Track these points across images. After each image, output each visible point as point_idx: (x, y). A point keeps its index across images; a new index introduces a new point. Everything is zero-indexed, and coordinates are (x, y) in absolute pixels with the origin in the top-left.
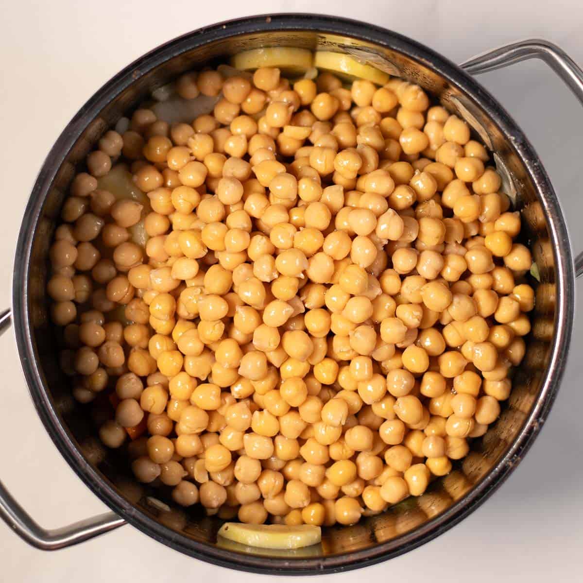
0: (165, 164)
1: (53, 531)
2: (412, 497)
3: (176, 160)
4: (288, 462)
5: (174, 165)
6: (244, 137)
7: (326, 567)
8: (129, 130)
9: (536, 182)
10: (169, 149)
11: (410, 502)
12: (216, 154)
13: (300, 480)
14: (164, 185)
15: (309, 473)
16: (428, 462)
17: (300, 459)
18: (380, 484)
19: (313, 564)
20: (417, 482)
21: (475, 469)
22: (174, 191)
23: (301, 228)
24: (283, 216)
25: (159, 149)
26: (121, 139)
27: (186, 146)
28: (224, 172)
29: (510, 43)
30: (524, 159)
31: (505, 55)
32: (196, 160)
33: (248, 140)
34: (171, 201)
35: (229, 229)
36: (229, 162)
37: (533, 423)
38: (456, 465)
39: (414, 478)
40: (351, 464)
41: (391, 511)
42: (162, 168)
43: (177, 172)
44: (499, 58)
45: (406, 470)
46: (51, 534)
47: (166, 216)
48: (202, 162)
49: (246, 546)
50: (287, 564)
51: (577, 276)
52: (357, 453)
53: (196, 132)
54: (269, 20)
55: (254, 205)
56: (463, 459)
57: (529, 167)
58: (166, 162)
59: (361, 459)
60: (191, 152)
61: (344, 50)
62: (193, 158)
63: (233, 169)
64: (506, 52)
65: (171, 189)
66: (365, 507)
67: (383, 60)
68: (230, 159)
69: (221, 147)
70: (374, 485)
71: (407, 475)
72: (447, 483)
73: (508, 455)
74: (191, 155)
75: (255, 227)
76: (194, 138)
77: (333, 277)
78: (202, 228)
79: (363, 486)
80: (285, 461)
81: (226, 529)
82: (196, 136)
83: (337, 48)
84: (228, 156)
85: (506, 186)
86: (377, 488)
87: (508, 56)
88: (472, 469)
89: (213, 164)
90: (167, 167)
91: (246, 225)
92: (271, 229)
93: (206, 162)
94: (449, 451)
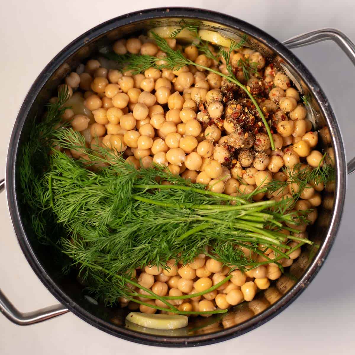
0: (104, 94)
1: (25, 314)
2: (245, 301)
3: (110, 92)
4: (171, 277)
5: (109, 95)
6: (152, 80)
7: (188, 343)
8: (84, 72)
9: (326, 115)
10: (106, 85)
11: (244, 305)
12: (135, 89)
13: (177, 288)
14: (102, 107)
15: (183, 285)
16: (256, 281)
17: (178, 276)
18: (227, 293)
19: (182, 340)
20: (248, 293)
21: (283, 287)
22: (109, 110)
23: (184, 136)
24: (173, 129)
25: (100, 85)
26: (79, 78)
27: (117, 83)
28: (139, 100)
29: (313, 31)
30: (319, 101)
31: (311, 37)
32: (123, 92)
33: (155, 81)
34: (106, 116)
35: (141, 135)
36: (142, 94)
37: (318, 261)
38: (273, 284)
39: (247, 290)
40: (209, 281)
41: (232, 309)
42: (102, 97)
43: (111, 99)
44: (308, 39)
45: (242, 285)
46: (24, 316)
47: (104, 126)
48: (126, 93)
49: (143, 327)
50: (165, 340)
51: (348, 174)
52: (212, 274)
53: (123, 75)
54: (168, 10)
55: (156, 121)
56: (277, 280)
57: (322, 106)
58: (105, 93)
59: (215, 277)
60: (119, 87)
61: (215, 30)
62: (121, 91)
63: (144, 98)
64: (311, 36)
65: (107, 109)
66: (217, 307)
67: (238, 37)
68: (143, 92)
69: (138, 85)
70: (223, 293)
71: (243, 288)
72: (267, 294)
73: (302, 280)
74: (120, 89)
75: (156, 135)
76: (122, 79)
77: (201, 167)
78: (125, 133)
79: (216, 294)
80: (169, 277)
81: (132, 316)
82: (123, 78)
83: (211, 28)
84: (142, 90)
85: (310, 116)
86: (224, 295)
87: (313, 38)
88: (281, 287)
89: (133, 95)
90: (105, 96)
91: (151, 133)
92: (166, 136)
93: (129, 93)
94: (269, 275)
